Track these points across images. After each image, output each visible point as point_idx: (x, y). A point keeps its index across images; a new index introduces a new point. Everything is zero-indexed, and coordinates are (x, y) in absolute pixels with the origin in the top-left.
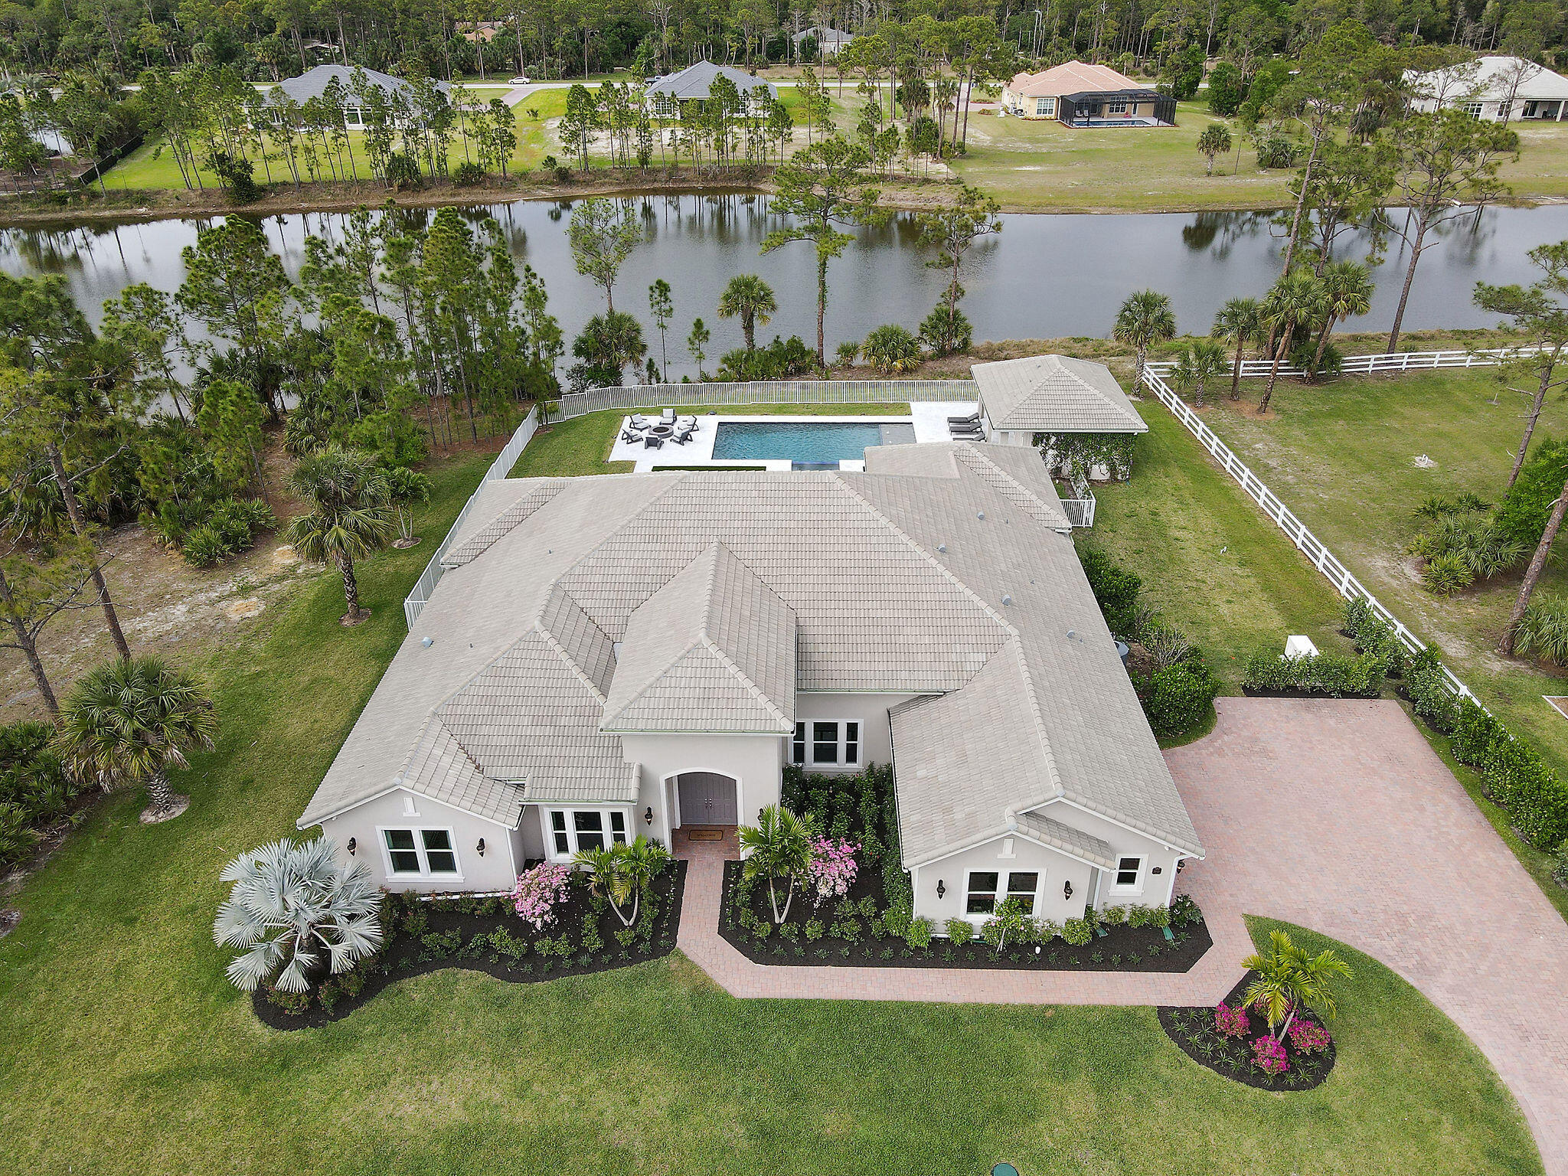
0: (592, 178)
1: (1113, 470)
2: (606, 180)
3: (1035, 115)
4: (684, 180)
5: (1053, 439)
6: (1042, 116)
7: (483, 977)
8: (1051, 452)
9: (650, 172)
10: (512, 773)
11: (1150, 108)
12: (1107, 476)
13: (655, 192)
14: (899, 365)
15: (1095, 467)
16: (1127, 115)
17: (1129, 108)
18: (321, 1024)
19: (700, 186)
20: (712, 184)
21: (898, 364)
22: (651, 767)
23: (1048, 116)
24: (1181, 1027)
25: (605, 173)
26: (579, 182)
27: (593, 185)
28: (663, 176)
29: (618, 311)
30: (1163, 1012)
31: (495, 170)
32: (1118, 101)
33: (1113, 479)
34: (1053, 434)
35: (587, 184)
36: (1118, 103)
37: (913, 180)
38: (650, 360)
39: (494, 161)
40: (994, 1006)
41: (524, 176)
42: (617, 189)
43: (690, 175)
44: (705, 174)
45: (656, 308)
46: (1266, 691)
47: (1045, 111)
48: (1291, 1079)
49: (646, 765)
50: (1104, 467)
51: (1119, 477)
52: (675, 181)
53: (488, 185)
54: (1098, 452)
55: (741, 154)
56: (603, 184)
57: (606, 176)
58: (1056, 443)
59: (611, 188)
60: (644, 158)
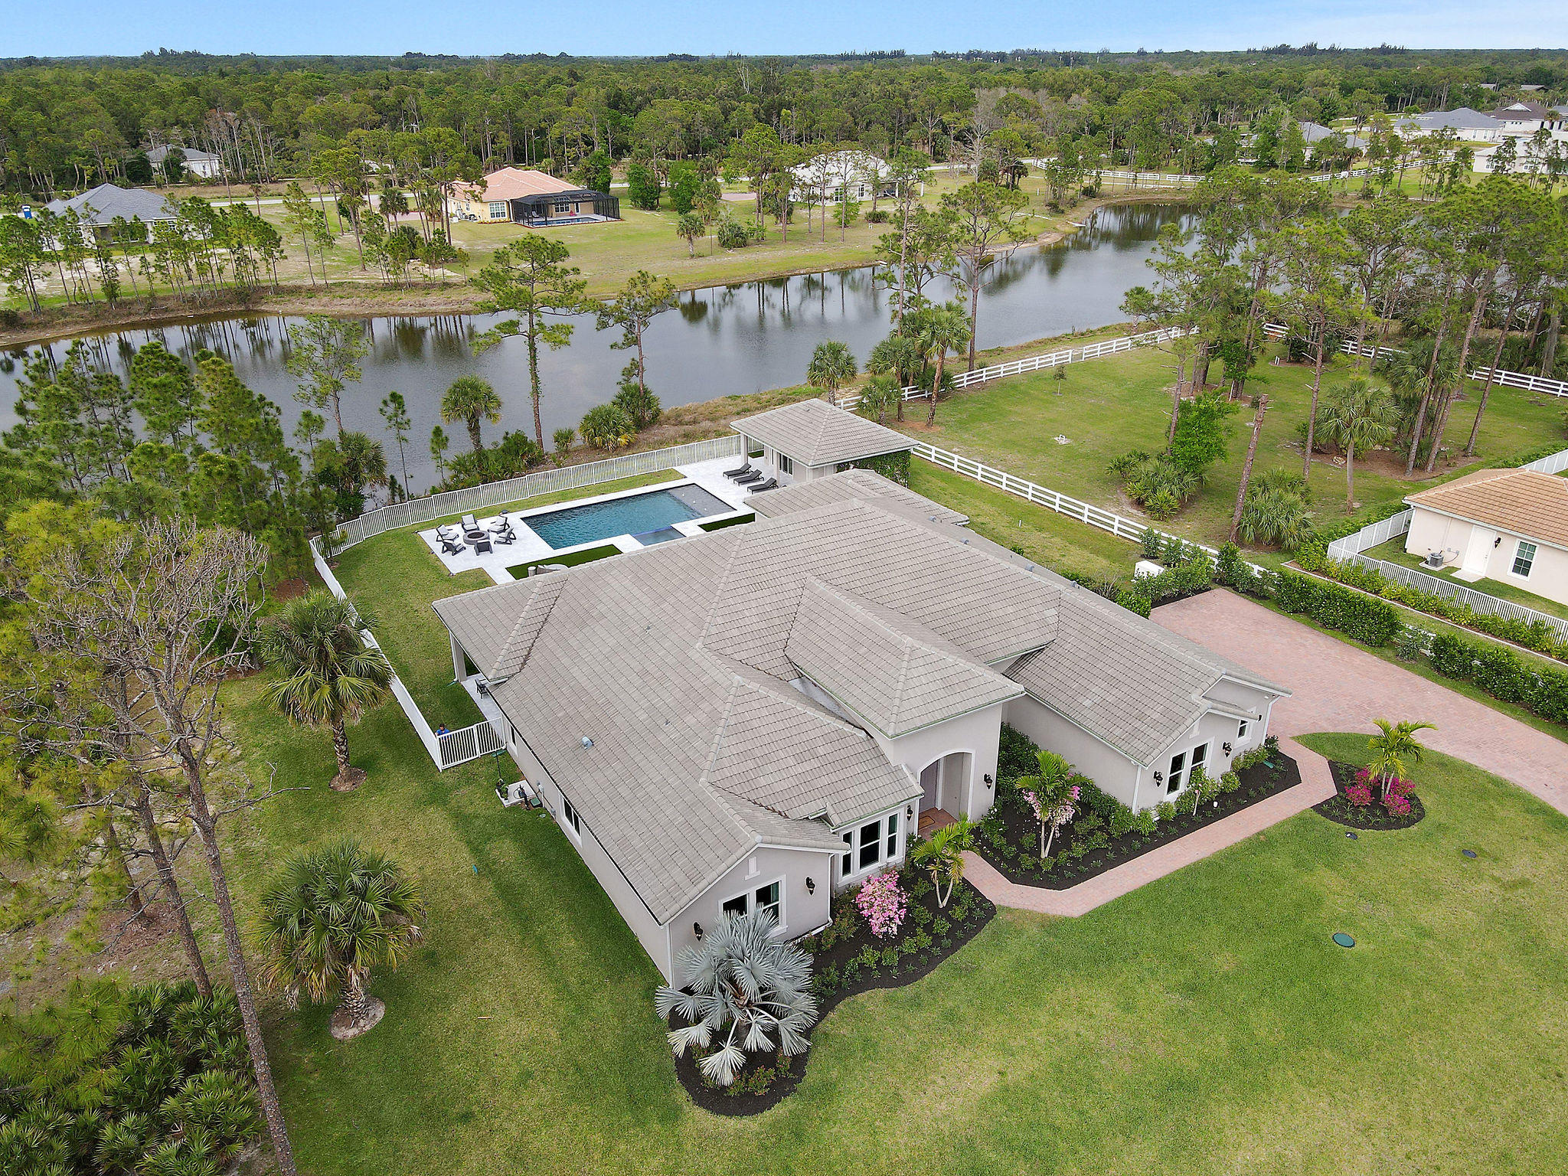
0: (48, 318)
2: (68, 319)
3: (489, 219)
4: (166, 310)
6: (496, 219)
7: (881, 992)
9: (120, 305)
10: (813, 809)
11: (590, 206)
13: (134, 326)
14: (624, 441)
16: (572, 214)
17: (572, 207)
18: (790, 1091)
19: (190, 314)
20: (202, 311)
21: (622, 440)
22: (913, 764)
23: (502, 219)
24: (1335, 812)
25: (62, 312)
26: (32, 324)
27: (53, 327)
28: (143, 307)
29: (351, 430)
30: (1317, 808)
32: (561, 201)
35: (42, 326)
36: (562, 204)
37: (433, 286)
38: (392, 477)
40: (1231, 848)
42: (85, 328)
43: (171, 304)
44: (193, 300)
45: (393, 422)
47: (498, 215)
49: (909, 763)
52: (156, 312)
55: (229, 278)
56: (65, 324)
57: (65, 315)
59: (78, 327)
60: (111, 288)
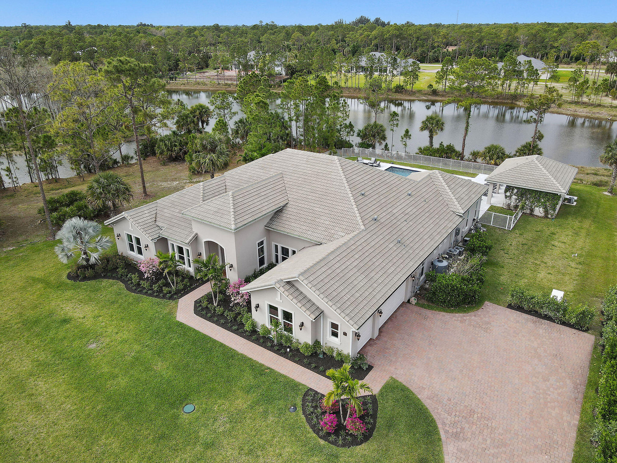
0: (446, 94)
1: (546, 212)
5: (515, 191)
8: (514, 197)
10: (162, 225)
12: (543, 215)
15: (537, 209)
21: (493, 162)
22: (200, 235)
24: (309, 398)
26: (440, 95)
29: (378, 122)
30: (310, 390)
31: (409, 87)
33: (546, 217)
34: (516, 188)
35: (443, 96)
38: (386, 143)
39: (409, 84)
41: (420, 91)
45: (392, 122)
46: (519, 309)
48: (332, 438)
49: (199, 234)
50: (541, 209)
51: (549, 216)
53: (404, 93)
54: (539, 201)
58: (517, 192)
